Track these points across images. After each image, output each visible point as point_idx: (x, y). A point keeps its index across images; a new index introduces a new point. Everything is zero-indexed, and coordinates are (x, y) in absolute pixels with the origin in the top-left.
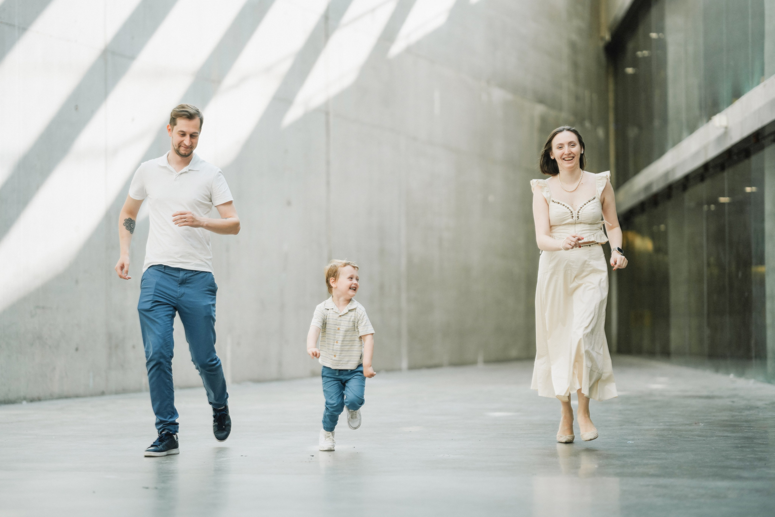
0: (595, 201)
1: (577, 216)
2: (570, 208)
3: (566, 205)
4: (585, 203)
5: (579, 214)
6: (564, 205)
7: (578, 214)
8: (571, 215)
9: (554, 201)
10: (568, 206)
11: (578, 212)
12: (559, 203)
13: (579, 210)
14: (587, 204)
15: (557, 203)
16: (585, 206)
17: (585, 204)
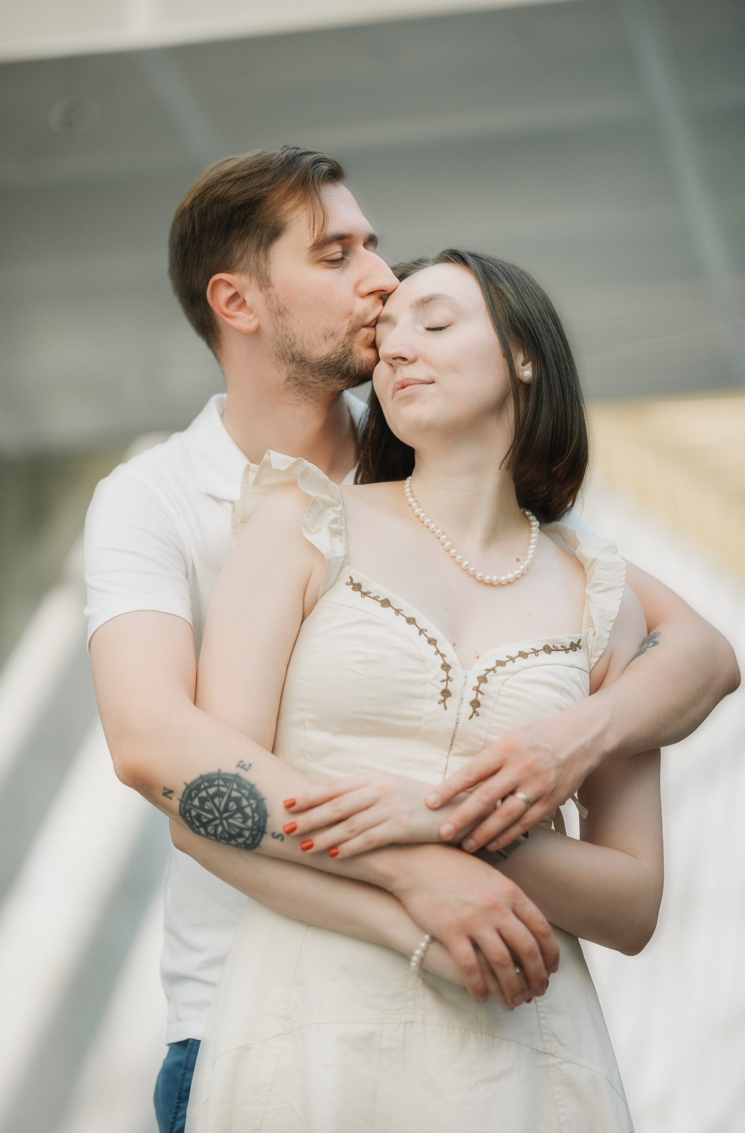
0: (574, 657)
1: (471, 695)
2: (445, 646)
3: (423, 622)
4: (527, 649)
5: (483, 687)
6: (411, 621)
7: (477, 689)
8: (437, 683)
9: (364, 590)
10: (434, 632)
11: (483, 679)
12: (386, 603)
13: (488, 671)
14: (532, 659)
15: (375, 598)
16: (520, 661)
17: (523, 655)
